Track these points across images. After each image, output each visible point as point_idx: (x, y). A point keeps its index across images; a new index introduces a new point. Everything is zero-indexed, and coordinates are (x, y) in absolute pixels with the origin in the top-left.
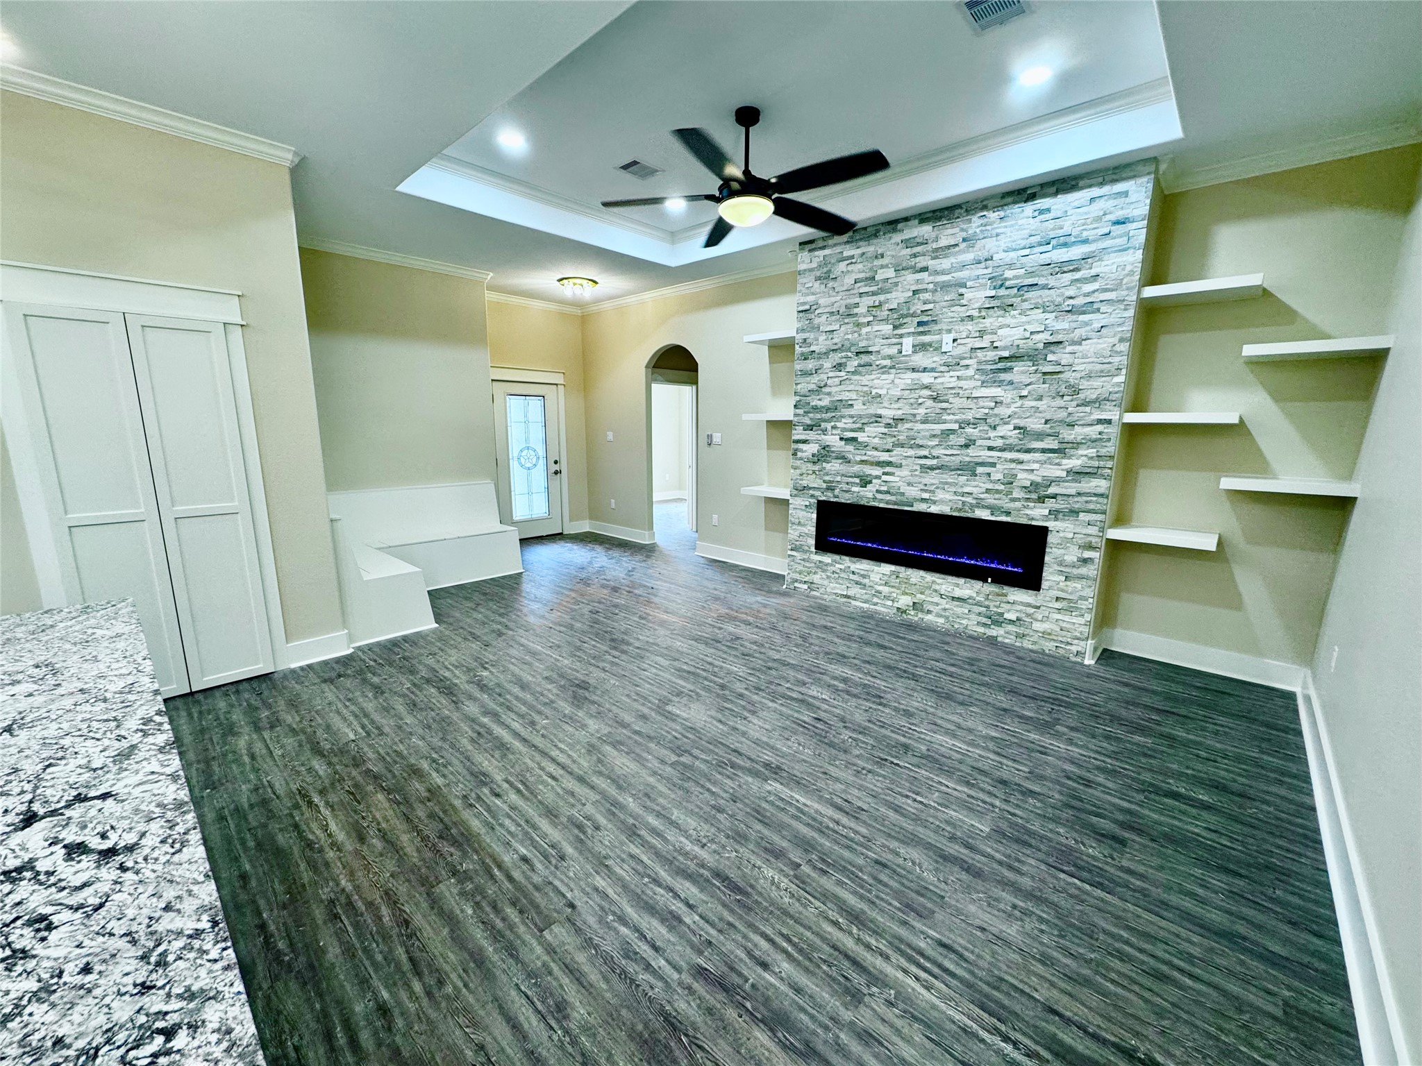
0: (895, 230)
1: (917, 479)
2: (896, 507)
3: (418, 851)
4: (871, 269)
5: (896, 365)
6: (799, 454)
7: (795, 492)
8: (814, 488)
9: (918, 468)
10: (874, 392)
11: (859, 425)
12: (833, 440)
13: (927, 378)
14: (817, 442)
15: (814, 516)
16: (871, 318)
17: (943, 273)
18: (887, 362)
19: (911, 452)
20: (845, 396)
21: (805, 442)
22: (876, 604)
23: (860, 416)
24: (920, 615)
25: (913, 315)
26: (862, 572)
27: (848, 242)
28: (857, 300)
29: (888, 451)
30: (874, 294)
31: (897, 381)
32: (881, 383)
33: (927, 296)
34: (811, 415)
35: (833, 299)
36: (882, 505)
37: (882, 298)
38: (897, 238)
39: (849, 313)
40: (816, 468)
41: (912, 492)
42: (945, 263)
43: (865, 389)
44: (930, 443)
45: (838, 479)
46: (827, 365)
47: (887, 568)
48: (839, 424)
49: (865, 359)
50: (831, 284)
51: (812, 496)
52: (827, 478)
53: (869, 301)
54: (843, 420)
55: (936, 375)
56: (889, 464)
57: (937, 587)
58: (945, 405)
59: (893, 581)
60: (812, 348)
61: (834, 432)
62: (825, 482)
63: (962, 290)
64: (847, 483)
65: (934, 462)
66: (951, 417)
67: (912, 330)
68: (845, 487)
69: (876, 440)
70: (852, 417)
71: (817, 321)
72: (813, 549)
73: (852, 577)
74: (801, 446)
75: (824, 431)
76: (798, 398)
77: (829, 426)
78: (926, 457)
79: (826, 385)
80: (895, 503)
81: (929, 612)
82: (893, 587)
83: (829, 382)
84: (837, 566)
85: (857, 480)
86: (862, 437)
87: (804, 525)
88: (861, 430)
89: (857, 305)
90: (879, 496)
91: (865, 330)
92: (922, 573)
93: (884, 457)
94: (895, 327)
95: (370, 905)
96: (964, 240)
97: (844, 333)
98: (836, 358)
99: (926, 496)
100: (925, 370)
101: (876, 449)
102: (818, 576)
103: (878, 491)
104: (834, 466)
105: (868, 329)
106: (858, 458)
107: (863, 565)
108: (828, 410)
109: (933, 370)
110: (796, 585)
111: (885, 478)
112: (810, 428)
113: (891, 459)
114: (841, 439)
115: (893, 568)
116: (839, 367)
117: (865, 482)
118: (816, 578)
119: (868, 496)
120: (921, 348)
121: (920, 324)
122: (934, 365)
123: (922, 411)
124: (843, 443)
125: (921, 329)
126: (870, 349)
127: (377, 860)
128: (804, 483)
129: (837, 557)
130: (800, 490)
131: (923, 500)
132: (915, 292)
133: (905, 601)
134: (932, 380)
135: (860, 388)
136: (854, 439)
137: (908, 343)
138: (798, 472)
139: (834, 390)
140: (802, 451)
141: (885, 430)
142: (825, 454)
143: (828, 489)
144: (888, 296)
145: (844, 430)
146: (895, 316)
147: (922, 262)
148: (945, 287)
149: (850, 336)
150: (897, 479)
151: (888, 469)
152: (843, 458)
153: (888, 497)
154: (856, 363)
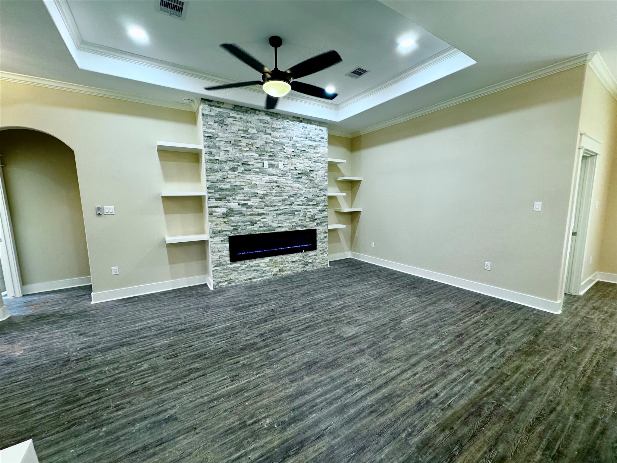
0: (255, 113)
1: (275, 219)
2: (268, 232)
3: (494, 424)
4: (246, 127)
5: (261, 171)
6: (214, 214)
7: (214, 235)
8: (225, 231)
9: (275, 214)
10: (253, 182)
11: (247, 198)
12: (234, 205)
13: (275, 178)
14: (225, 206)
15: (228, 245)
16: (248, 149)
17: (276, 138)
18: (258, 170)
19: (272, 209)
20: (238, 184)
21: (217, 207)
22: (264, 277)
23: (247, 194)
24: (282, 273)
25: (267, 152)
26: (256, 265)
27: (231, 109)
28: (240, 139)
29: (263, 208)
30: (248, 138)
31: (263, 179)
32: (256, 179)
33: (272, 145)
34: (220, 193)
35: (227, 135)
36: (262, 232)
37: (253, 141)
38: (256, 117)
39: (236, 144)
40: (226, 220)
41: (274, 225)
42: (277, 134)
43: (249, 181)
44: (279, 204)
45: (240, 224)
46: (227, 167)
47: (267, 259)
48: (237, 197)
49: (247, 167)
50: (225, 127)
51: (226, 235)
52: (233, 224)
53: (247, 141)
54: (239, 195)
55: (278, 177)
56: (264, 214)
57: (287, 260)
58: (283, 189)
59: (271, 263)
60: (217, 158)
61: (235, 201)
62: (232, 226)
63: (284, 147)
64: (244, 225)
65: (281, 212)
66: (285, 194)
67: (267, 158)
68: (244, 227)
69: (256, 204)
70: (243, 194)
71: (218, 144)
72: (229, 262)
73: (252, 269)
74: (214, 209)
75: (229, 201)
76: (210, 183)
77: (231, 198)
78: (278, 210)
79: (227, 178)
80: (268, 231)
81: (285, 270)
82: (271, 266)
83: (229, 176)
84: (244, 266)
85: (249, 223)
86: (250, 203)
87: (222, 251)
88: (248, 200)
89: (240, 141)
90: (261, 229)
91: (245, 154)
92: (281, 256)
93: (261, 211)
94: (260, 155)
95: (541, 438)
96: (283, 128)
97: (234, 153)
98: (232, 164)
99: (280, 225)
100: (273, 175)
101: (257, 208)
102: (233, 275)
103: (260, 227)
104: (236, 218)
105: (247, 154)
106: (248, 213)
107: (256, 262)
108: (229, 190)
109: (277, 175)
110: (220, 285)
111: (262, 220)
112: (220, 199)
113: (264, 212)
114: (239, 204)
115: (270, 258)
116: (234, 169)
117: (253, 223)
118: (232, 277)
119: (255, 229)
120: (271, 166)
121: (270, 156)
122: (277, 174)
123: (274, 191)
124: (240, 206)
125: (270, 158)
126: (249, 163)
127: (513, 444)
128: (219, 229)
129: (243, 262)
130: (216, 233)
131: (279, 227)
132: (266, 143)
133: (276, 270)
134: (277, 179)
135: (246, 181)
136: (246, 204)
137: (266, 163)
138: (214, 223)
139: (232, 180)
140: (215, 212)
141: (260, 200)
142: (230, 212)
143: (234, 230)
144: (255, 141)
145: (240, 200)
146: (259, 151)
147: (269, 131)
148: (278, 143)
149: (238, 155)
150: (268, 220)
151: (263, 216)
152: (241, 213)
153: (265, 229)
154: (243, 169)
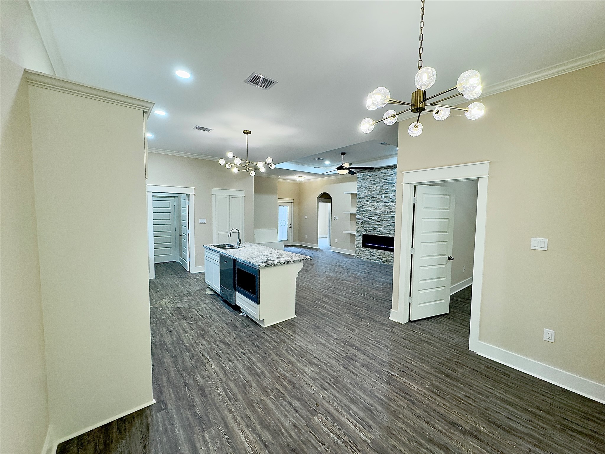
0: (379, 170)
1: (386, 228)
2: (381, 235)
4: (374, 179)
5: (380, 201)
6: (358, 222)
7: (357, 232)
8: (362, 231)
9: (386, 225)
10: (376, 207)
11: (372, 215)
12: (366, 219)
13: (387, 204)
14: (362, 219)
15: (362, 238)
16: (374, 190)
17: (390, 180)
18: (378, 200)
19: (384, 222)
20: (369, 208)
21: (359, 219)
22: (377, 261)
23: (372, 213)
24: (388, 263)
25: (384, 189)
26: (374, 252)
27: (368, 172)
28: (371, 185)
29: (379, 221)
30: (375, 184)
31: (381, 205)
32: (377, 205)
33: (387, 185)
34: (361, 212)
35: (366, 185)
36: (378, 235)
37: (377, 185)
38: (380, 172)
39: (369, 188)
40: (362, 226)
41: (385, 232)
42: (390, 178)
43: (374, 206)
44: (389, 220)
45: (368, 228)
46: (364, 200)
47: (380, 251)
48: (367, 215)
49: (373, 199)
50: (365, 181)
51: (361, 233)
52: (365, 228)
53: (374, 186)
54: (369, 214)
55: (389, 203)
56: (380, 225)
57: (392, 255)
58: (391, 211)
59: (382, 254)
60: (361, 196)
61: (366, 217)
62: (364, 229)
63: (394, 185)
64: (370, 230)
65: (390, 224)
66: (393, 213)
67: (384, 193)
68: (369, 231)
69: (376, 219)
70: (370, 213)
71: (362, 189)
72: (362, 247)
73: (371, 254)
74: (358, 220)
75: (364, 217)
76: (357, 208)
77: (365, 215)
78: (388, 223)
79: (364, 205)
81: (390, 262)
82: (381, 256)
83: (365, 204)
84: (368, 251)
85: (372, 229)
86: (373, 218)
87: (359, 241)
88: (373, 216)
89: (371, 186)
90: (377, 233)
91: (373, 192)
92: (388, 252)
93: (378, 223)
94: (380, 192)
96: (394, 174)
97: (368, 193)
98: (366, 199)
99: (388, 232)
100: (387, 202)
101: (376, 221)
102: (363, 254)
103: (377, 232)
104: (366, 225)
105: (374, 192)
106: (372, 223)
107: (374, 251)
108: (365, 211)
109: (388, 202)
110: (357, 257)
111: (378, 228)
112: (360, 215)
113: (380, 224)
114: (368, 218)
115: (381, 251)
116: (367, 201)
117: (374, 229)
118: (362, 255)
119: (375, 233)
120: (385, 197)
121: (385, 192)
122: (389, 201)
123: (386, 212)
124: (369, 219)
125: (386, 193)
126: (374, 197)
128: (359, 230)
129: (368, 249)
130: (358, 231)
131: (388, 234)
132: (384, 184)
133: (384, 259)
134: (388, 205)
135: (372, 206)
136: (371, 219)
137: (383, 196)
138: (358, 227)
139: (366, 206)
140: (358, 221)
141: (378, 216)
142: (364, 222)
143: (365, 231)
144: (378, 185)
145: (369, 216)
146: (380, 189)
147: (385, 178)
148: (390, 183)
149: (370, 194)
150: (382, 228)
151: (379, 226)
152: (369, 223)
153: (380, 233)
154: (371, 200)
